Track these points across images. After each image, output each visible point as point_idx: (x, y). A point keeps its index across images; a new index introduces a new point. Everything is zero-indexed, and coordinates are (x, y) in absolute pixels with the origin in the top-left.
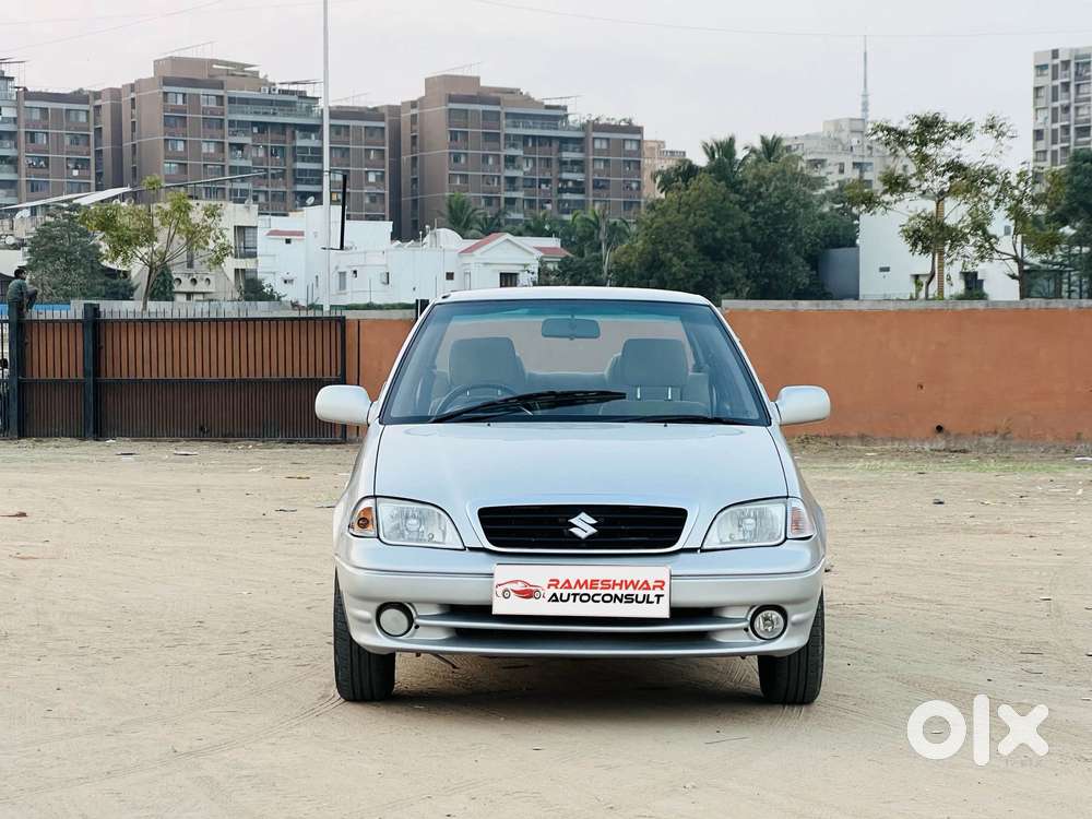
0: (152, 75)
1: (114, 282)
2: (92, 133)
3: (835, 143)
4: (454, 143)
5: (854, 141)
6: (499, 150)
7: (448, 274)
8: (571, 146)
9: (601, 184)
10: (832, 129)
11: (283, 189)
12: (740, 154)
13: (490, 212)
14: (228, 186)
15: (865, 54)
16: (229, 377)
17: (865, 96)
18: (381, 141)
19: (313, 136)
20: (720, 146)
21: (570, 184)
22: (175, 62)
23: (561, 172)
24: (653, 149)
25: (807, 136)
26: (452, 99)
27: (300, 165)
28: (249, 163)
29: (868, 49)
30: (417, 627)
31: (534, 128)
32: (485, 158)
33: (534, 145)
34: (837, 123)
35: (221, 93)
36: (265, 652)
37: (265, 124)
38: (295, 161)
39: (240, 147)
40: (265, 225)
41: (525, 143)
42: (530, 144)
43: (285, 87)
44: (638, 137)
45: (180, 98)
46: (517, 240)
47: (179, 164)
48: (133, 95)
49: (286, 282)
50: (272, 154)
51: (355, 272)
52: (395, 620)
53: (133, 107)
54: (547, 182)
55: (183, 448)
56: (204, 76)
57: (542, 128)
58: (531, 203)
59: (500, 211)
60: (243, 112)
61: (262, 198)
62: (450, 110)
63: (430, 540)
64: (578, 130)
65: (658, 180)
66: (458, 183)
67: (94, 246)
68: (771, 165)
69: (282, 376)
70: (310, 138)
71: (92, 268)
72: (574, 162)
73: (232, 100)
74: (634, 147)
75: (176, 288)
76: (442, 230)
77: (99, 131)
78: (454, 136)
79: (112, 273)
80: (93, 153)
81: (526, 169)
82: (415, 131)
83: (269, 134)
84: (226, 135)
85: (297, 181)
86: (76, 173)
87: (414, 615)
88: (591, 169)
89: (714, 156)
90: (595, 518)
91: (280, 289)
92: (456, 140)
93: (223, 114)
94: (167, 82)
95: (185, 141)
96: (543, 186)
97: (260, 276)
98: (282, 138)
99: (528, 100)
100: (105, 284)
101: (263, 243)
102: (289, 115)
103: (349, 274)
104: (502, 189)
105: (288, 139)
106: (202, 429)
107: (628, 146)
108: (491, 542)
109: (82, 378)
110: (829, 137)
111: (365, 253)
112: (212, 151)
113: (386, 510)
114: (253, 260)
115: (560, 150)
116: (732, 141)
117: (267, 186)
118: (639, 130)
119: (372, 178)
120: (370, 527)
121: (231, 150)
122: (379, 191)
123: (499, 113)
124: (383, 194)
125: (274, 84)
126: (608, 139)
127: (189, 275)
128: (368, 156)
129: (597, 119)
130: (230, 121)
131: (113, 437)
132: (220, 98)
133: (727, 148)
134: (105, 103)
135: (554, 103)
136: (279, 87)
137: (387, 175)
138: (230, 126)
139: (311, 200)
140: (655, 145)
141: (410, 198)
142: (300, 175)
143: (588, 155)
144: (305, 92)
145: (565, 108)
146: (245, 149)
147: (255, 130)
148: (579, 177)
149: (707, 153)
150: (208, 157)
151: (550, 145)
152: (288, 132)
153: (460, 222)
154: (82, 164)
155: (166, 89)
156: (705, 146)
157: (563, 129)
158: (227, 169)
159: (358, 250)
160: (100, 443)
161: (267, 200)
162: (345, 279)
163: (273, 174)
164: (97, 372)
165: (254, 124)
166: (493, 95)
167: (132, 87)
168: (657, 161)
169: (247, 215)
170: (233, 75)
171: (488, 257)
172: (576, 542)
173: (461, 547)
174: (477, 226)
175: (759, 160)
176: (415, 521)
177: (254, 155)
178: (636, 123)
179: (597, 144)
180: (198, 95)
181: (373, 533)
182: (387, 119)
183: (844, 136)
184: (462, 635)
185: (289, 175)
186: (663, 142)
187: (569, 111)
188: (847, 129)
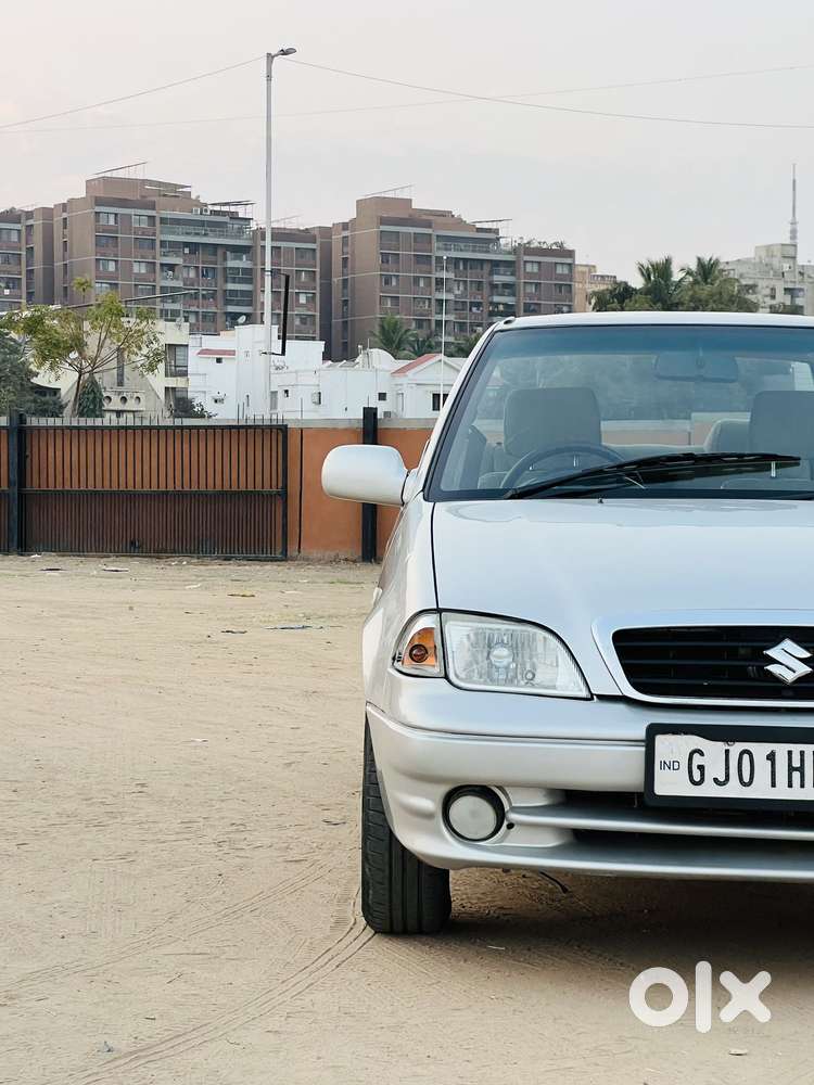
0: (84, 195)
1: (43, 399)
2: (24, 253)
3: (767, 269)
4: (385, 265)
5: (786, 267)
6: (430, 273)
7: (380, 394)
8: (502, 269)
9: (532, 307)
10: (763, 254)
11: (214, 310)
12: (677, 276)
13: (422, 334)
14: (159, 307)
15: (794, 181)
16: (163, 488)
17: (794, 223)
18: (312, 262)
19: (244, 257)
20: (656, 267)
21: (501, 308)
22: (107, 181)
23: (492, 295)
24: (584, 273)
25: (739, 260)
26: (383, 221)
27: (231, 286)
28: (179, 284)
29: (797, 178)
30: (510, 826)
31: (466, 251)
32: (416, 280)
33: (465, 268)
34: (768, 248)
35: (152, 213)
36: (238, 836)
37: (197, 245)
38: (226, 281)
39: (172, 267)
40: (197, 344)
41: (456, 267)
42: (461, 268)
43: (217, 208)
44: (569, 261)
45: (112, 218)
46: (450, 360)
47: (110, 284)
48: (65, 215)
49: (216, 401)
50: (203, 275)
51: (286, 391)
52: (474, 814)
53: (65, 227)
54: (478, 305)
55: (114, 564)
56: (135, 196)
57: (474, 251)
58: (462, 326)
59: (431, 333)
60: (173, 233)
61: (192, 319)
62: (382, 232)
63: (530, 682)
64: (509, 253)
65: (593, 301)
66: (389, 306)
67: (23, 363)
68: (708, 288)
69: (218, 488)
70: (241, 259)
71: (22, 385)
72: (506, 286)
73: (163, 220)
74: (566, 271)
75: (106, 406)
76: (375, 351)
77: (30, 250)
78: (385, 258)
79: (42, 391)
80: (24, 272)
81: (457, 292)
82: (347, 253)
83: (200, 254)
84: (158, 256)
85: (227, 302)
86: (7, 292)
87: (507, 808)
88: (522, 292)
89: (650, 278)
90: (807, 649)
91: (210, 407)
92: (388, 261)
93: (154, 234)
94: (99, 202)
95: (116, 261)
96: (474, 309)
97: (190, 395)
98: (212, 258)
99: (460, 223)
100: (35, 401)
101: (194, 362)
102: (220, 236)
103: (281, 394)
104: (434, 311)
105: (220, 258)
106: (133, 543)
107: (559, 270)
108: (636, 686)
109: (6, 488)
110: (761, 262)
111: (296, 372)
112: (143, 271)
113: (458, 633)
114: (184, 379)
115: (491, 273)
116: (668, 262)
117: (198, 307)
118: (571, 254)
119: (303, 299)
120: (430, 660)
121: (162, 270)
122: (310, 313)
123: (430, 235)
124: (314, 316)
125: (206, 205)
126: (539, 263)
127: (120, 393)
128: (299, 277)
129: (529, 243)
130: (161, 241)
131: (38, 552)
132: (152, 218)
133: (664, 269)
134: (37, 222)
135: (486, 226)
136: (210, 208)
137: (318, 295)
138: (161, 246)
139: (242, 319)
140: (586, 269)
141: (340, 320)
142: (230, 296)
143: (519, 278)
144: (237, 213)
145: (496, 231)
146: (176, 268)
147: (187, 251)
148: (510, 300)
149: (642, 274)
150: (139, 277)
151: (482, 269)
152: (220, 252)
153: (393, 342)
154: (12, 283)
155: (98, 209)
156: (641, 268)
157: (495, 252)
158: (158, 288)
159: (290, 369)
160: (25, 558)
161: (197, 320)
162: (276, 398)
163: (203, 295)
164: (22, 482)
165: (186, 244)
166: (424, 217)
167: (64, 206)
168: (587, 286)
169: (178, 333)
170: (165, 195)
171: (421, 378)
172: (777, 688)
173: (584, 694)
174: (408, 347)
175: (696, 282)
176: (504, 652)
177: (185, 275)
178: (568, 246)
179: (529, 268)
180: (130, 216)
181: (437, 670)
182: (318, 240)
183: (776, 262)
184: (584, 841)
185: (219, 295)
186: (594, 267)
187: (501, 235)
188: (779, 255)
